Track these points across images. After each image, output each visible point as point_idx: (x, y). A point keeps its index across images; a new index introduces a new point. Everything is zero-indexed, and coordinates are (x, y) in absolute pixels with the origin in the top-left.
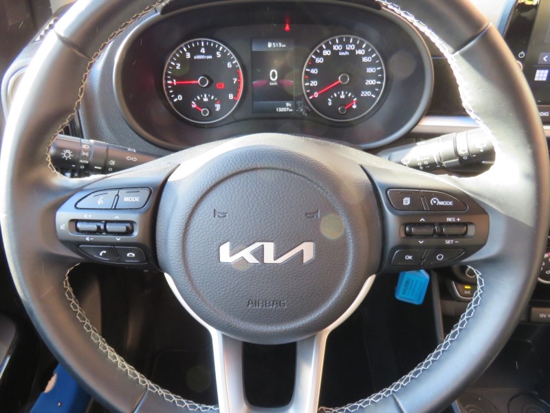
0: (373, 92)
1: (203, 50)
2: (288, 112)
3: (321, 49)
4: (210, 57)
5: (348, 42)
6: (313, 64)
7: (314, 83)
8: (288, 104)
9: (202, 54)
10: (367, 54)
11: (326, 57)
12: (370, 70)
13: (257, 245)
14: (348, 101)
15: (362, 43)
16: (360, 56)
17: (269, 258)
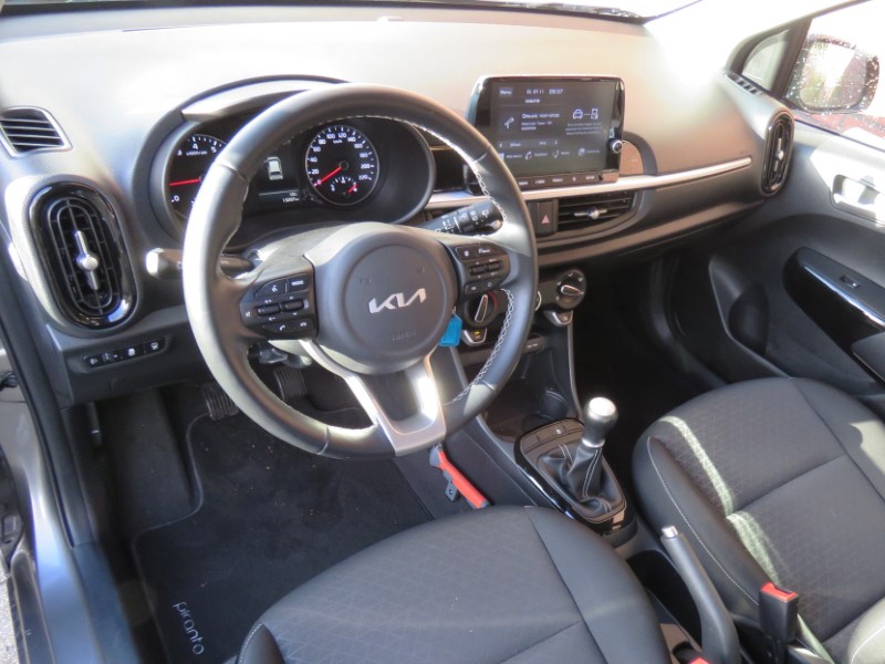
0: (369, 175)
1: (195, 146)
2: (295, 202)
3: (317, 139)
4: (205, 153)
5: (339, 131)
6: (312, 154)
7: (316, 172)
8: (293, 194)
9: (195, 150)
10: (358, 141)
11: (322, 146)
12: (363, 155)
13: (392, 297)
14: (349, 185)
15: (351, 131)
16: (352, 143)
17: (401, 303)
